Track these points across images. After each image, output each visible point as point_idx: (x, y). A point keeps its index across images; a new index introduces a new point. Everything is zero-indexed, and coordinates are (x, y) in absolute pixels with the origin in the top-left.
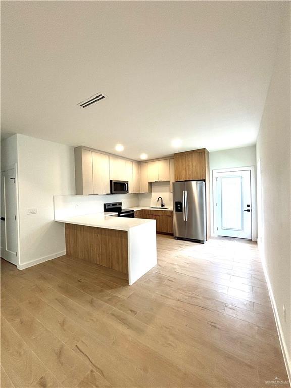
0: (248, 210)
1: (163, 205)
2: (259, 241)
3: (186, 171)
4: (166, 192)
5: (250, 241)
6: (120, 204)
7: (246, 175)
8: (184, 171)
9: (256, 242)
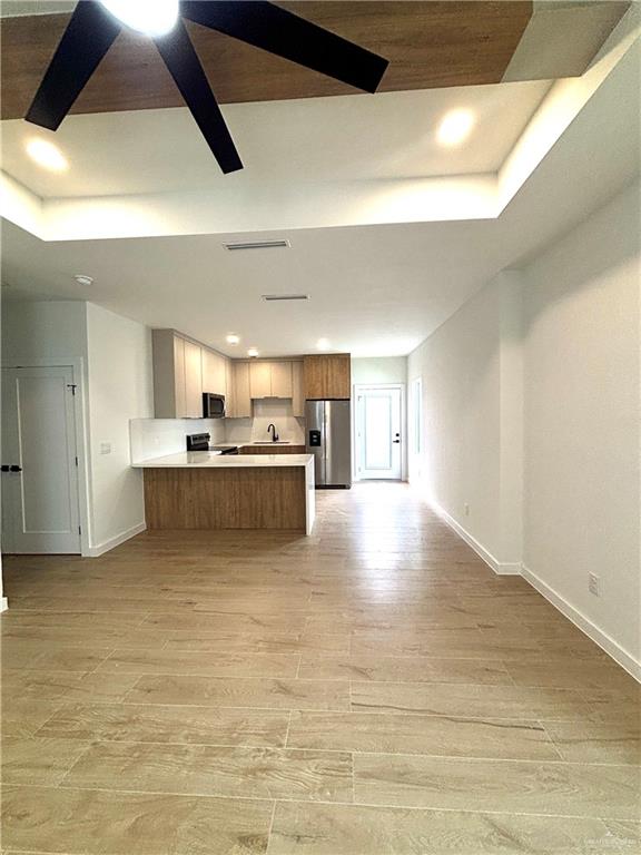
0: (397, 441)
1: (275, 439)
2: (410, 480)
3: (322, 384)
4: (282, 416)
5: (399, 481)
6: (208, 436)
7: (396, 395)
8: (319, 385)
9: (406, 482)
